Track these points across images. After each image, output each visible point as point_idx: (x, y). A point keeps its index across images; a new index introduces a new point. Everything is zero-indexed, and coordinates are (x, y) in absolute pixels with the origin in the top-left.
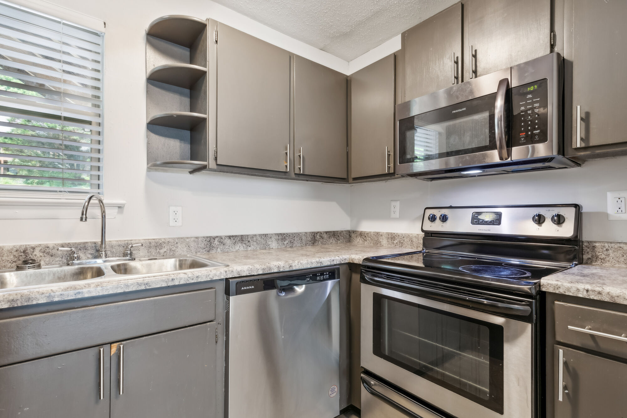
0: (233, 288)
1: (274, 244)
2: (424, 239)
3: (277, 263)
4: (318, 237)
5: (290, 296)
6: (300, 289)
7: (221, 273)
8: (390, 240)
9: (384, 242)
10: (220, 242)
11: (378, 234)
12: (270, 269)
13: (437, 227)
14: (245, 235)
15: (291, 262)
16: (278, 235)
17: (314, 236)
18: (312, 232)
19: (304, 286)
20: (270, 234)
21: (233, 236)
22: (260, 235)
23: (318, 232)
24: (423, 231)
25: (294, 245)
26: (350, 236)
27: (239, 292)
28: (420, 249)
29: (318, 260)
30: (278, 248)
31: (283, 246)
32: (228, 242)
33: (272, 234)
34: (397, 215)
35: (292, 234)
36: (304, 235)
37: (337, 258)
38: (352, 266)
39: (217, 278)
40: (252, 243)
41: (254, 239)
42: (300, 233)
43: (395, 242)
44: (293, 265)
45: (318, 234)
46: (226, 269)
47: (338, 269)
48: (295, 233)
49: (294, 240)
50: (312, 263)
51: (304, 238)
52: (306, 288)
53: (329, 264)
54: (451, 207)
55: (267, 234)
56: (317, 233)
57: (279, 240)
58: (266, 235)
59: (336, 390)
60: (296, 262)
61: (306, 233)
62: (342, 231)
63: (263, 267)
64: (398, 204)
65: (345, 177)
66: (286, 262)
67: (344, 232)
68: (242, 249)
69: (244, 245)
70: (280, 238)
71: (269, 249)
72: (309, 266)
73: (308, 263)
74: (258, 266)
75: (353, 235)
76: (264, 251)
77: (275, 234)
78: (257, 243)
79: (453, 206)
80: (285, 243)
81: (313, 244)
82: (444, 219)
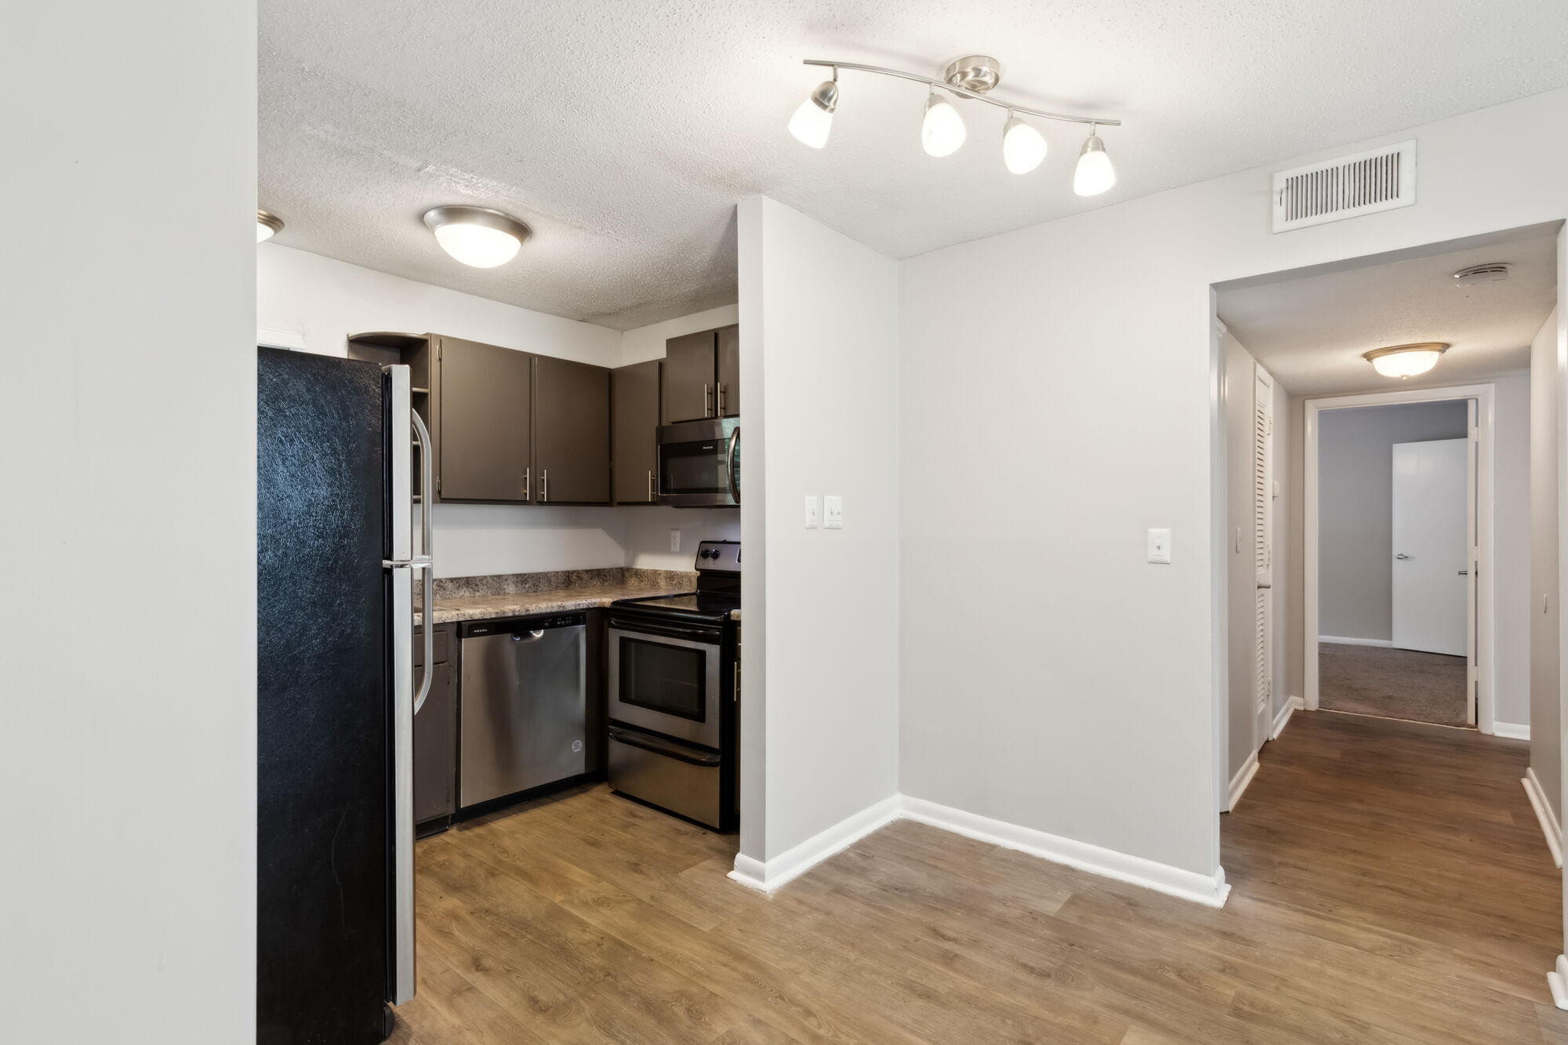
0: (465, 630)
1: (510, 588)
2: (699, 579)
3: (512, 607)
4: (574, 577)
5: (526, 641)
6: (538, 635)
7: (453, 616)
8: (668, 581)
9: (663, 583)
10: (439, 586)
11: (655, 573)
12: (504, 612)
13: (711, 565)
14: (472, 577)
15: (528, 606)
16: (517, 575)
17: (568, 576)
18: (566, 572)
19: (543, 631)
20: (505, 575)
21: (456, 579)
22: (491, 576)
23: (575, 571)
24: (697, 569)
25: (540, 589)
26: (623, 576)
27: (471, 634)
28: (693, 591)
29: (559, 603)
30: (516, 593)
31: (524, 591)
32: (450, 585)
33: (508, 575)
34: (677, 548)
35: (537, 574)
36: (555, 576)
37: (584, 602)
38: (601, 611)
39: (449, 621)
40: (481, 586)
41: (484, 581)
42: (548, 573)
43: (674, 582)
44: (530, 609)
45: (575, 574)
46: (457, 612)
47: (585, 613)
48: (541, 573)
49: (539, 582)
50: (552, 607)
51: (553, 579)
52: (544, 633)
53: (574, 608)
54: (725, 542)
55: (502, 576)
56: (573, 572)
57: (517, 582)
58: (499, 577)
59: (581, 745)
60: (534, 606)
61: (556, 572)
62: (612, 569)
63: (497, 611)
64: (678, 534)
65: (608, 501)
66: (522, 605)
67: (614, 571)
68: (468, 594)
69: (471, 590)
70: (519, 579)
71: (505, 594)
72: (549, 611)
73: (548, 607)
74: (490, 610)
75: (627, 574)
76: (497, 597)
77: (513, 575)
78: (488, 588)
79: (728, 540)
80: (527, 586)
81: (567, 587)
82: (716, 556)
